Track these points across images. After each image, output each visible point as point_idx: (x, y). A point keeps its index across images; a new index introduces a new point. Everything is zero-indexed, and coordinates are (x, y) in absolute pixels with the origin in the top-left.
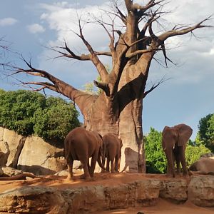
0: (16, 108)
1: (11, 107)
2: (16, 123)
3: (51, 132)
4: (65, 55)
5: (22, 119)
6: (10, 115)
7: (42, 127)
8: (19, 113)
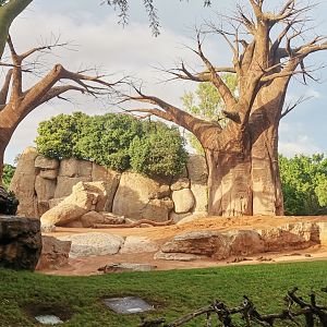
0: (107, 138)
1: (100, 135)
2: (108, 157)
3: (153, 167)
4: (180, 76)
5: (115, 151)
6: (100, 147)
7: (143, 160)
8: (110, 144)
